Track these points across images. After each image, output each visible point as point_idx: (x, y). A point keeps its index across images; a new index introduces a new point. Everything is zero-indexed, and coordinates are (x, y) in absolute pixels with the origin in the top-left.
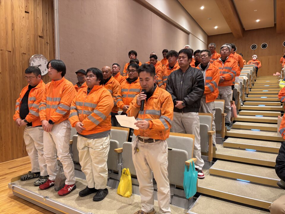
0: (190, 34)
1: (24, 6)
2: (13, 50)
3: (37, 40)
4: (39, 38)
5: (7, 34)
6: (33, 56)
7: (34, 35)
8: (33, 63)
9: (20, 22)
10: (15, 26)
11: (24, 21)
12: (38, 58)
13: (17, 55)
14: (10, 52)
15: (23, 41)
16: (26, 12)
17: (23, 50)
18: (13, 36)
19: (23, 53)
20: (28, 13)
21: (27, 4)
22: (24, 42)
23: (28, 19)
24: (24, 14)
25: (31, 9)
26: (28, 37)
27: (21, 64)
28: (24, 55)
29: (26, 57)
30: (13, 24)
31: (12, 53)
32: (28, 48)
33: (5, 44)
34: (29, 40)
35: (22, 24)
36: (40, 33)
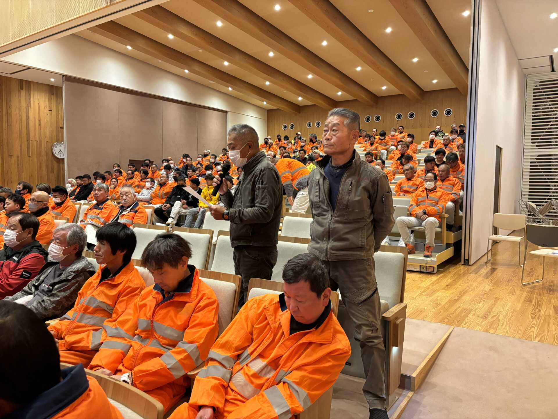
0: (229, 112)
1: (48, 107)
2: (40, 140)
3: (59, 131)
4: (60, 129)
5: (35, 128)
6: (55, 143)
8: (55, 148)
9: (45, 118)
10: (41, 122)
11: (48, 117)
12: (59, 145)
13: (43, 143)
14: (38, 141)
16: (49, 110)
17: (48, 139)
18: (40, 132)
20: (52, 111)
21: (50, 104)
22: (48, 134)
23: (51, 115)
24: (48, 112)
25: (54, 108)
26: (51, 129)
27: (46, 149)
28: (48, 143)
29: (50, 145)
30: (39, 121)
31: (39, 142)
32: (51, 138)
33: (34, 136)
34: (52, 131)
35: (46, 120)
36: (61, 126)
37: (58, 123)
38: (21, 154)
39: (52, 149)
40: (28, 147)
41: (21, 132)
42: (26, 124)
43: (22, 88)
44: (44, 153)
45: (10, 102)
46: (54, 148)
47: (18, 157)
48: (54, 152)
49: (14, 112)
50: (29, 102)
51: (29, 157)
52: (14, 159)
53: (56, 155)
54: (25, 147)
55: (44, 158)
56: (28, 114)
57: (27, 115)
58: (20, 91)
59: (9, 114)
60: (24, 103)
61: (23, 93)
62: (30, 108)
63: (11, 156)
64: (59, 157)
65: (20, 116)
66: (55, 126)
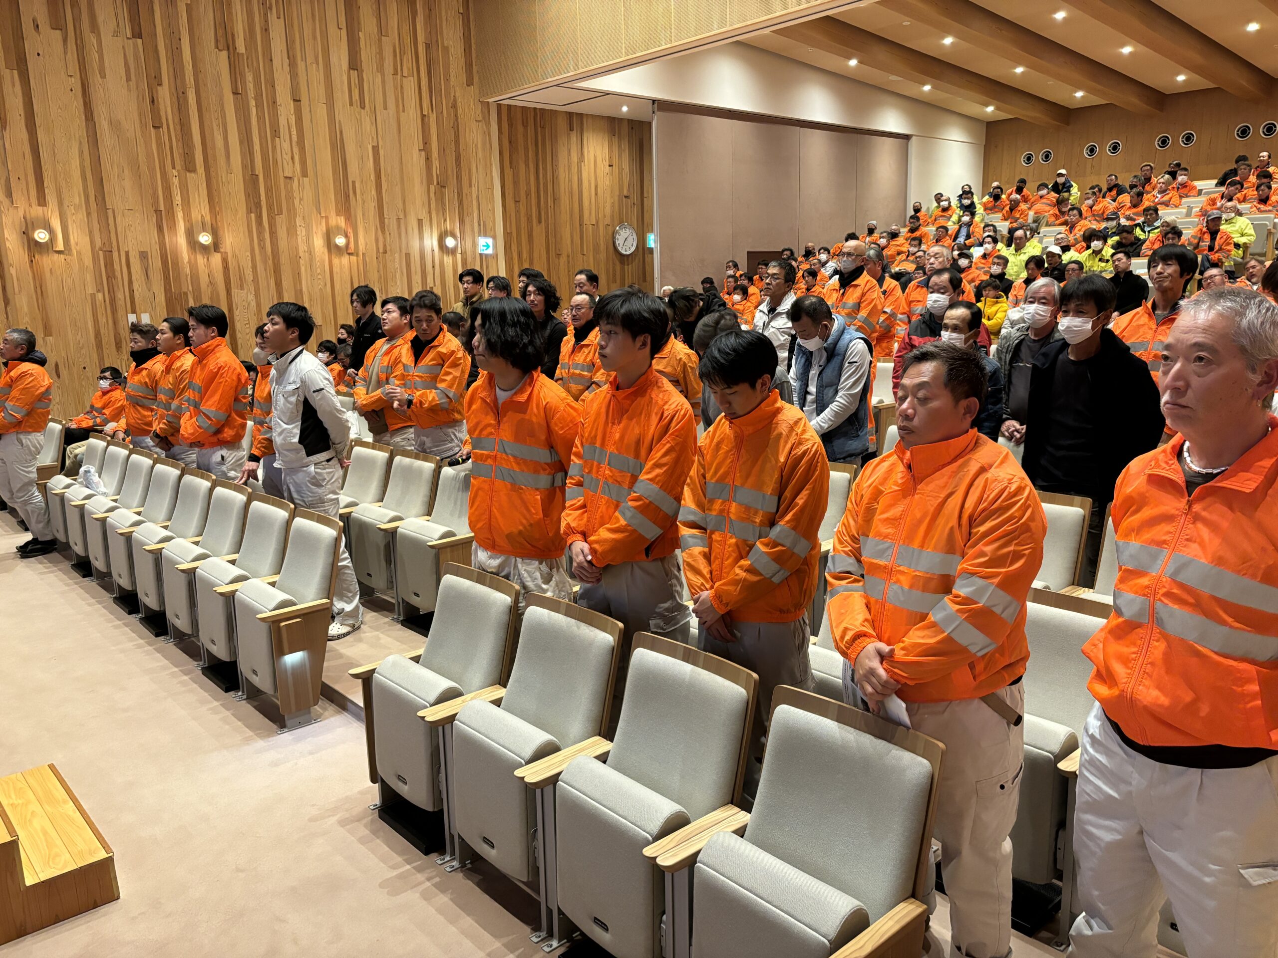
0: (914, 138)
1: (607, 158)
2: (597, 222)
3: (622, 202)
4: (624, 199)
5: (590, 202)
6: (618, 227)
7: (619, 196)
9: (603, 181)
10: (598, 189)
11: (608, 179)
12: (624, 230)
13: (601, 228)
14: (594, 225)
15: (607, 208)
16: (609, 166)
17: (608, 221)
19: (608, 225)
20: (612, 166)
21: (611, 154)
22: (608, 211)
23: (612, 174)
24: (607, 169)
25: (615, 161)
26: (612, 200)
28: (608, 227)
29: (610, 229)
30: (596, 187)
31: (596, 226)
32: (612, 216)
33: (589, 218)
34: (613, 205)
35: (605, 183)
36: (625, 193)
37: (621, 189)
38: (573, 250)
39: (614, 238)
40: (582, 238)
41: (572, 210)
42: (578, 195)
43: (571, 129)
44: (602, 246)
45: (557, 156)
46: (617, 236)
47: (568, 256)
48: (617, 243)
49: (562, 174)
50: (582, 154)
51: (584, 254)
52: (563, 259)
53: (620, 248)
54: (577, 238)
55: (603, 256)
56: (581, 175)
57: (580, 178)
58: (569, 135)
59: (555, 179)
60: (575, 158)
61: (574, 137)
62: (582, 163)
63: (559, 255)
64: (623, 252)
65: (570, 181)
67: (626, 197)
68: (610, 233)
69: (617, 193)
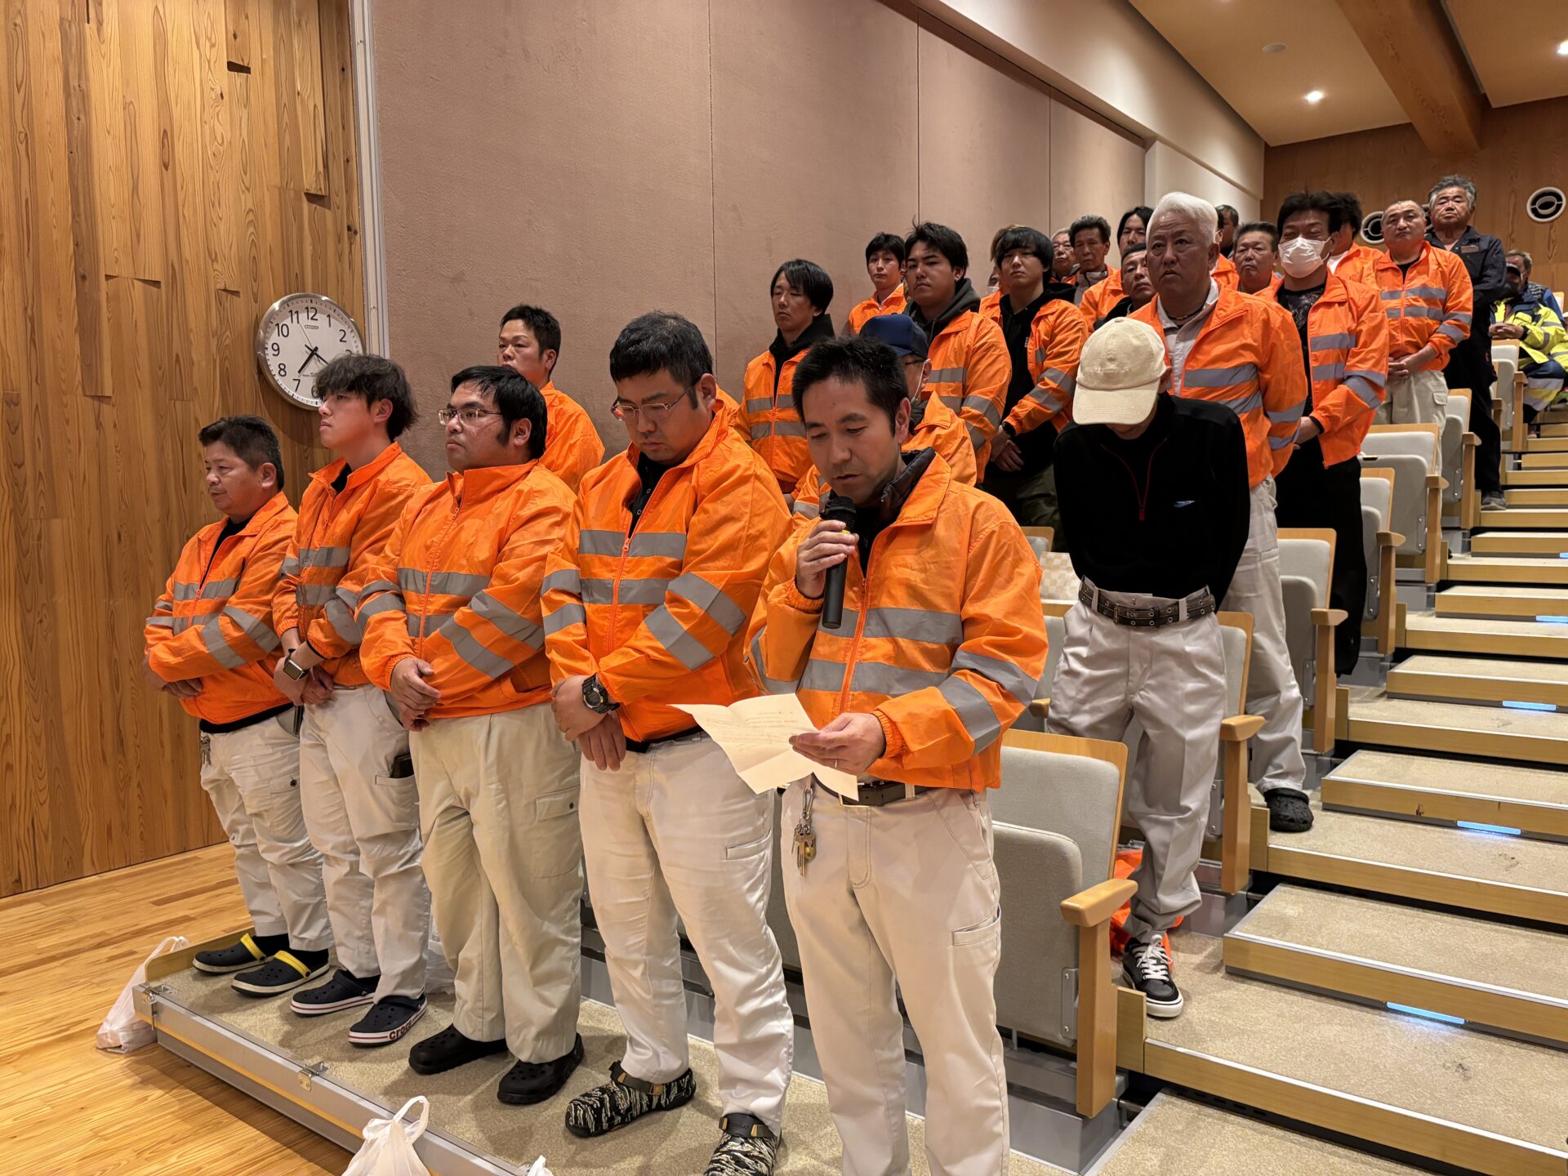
0: (1157, 143)
1: (221, 36)
2: (173, 275)
3: (298, 216)
4: (305, 204)
5: (135, 189)
6: (276, 306)
7: (282, 190)
8: (280, 340)
9: (203, 122)
10: (178, 148)
11: (224, 117)
12: (303, 316)
13: (195, 302)
14: (156, 284)
15: (222, 227)
16: (232, 66)
17: (226, 274)
18: (169, 200)
19: (225, 290)
20: (245, 69)
21: (236, 22)
22: (228, 234)
23: (247, 104)
24: (223, 79)
25: (260, 52)
26: (248, 201)
27: (214, 349)
28: (228, 300)
29: (240, 309)
30: (165, 138)
31: (167, 288)
32: (250, 263)
33: (129, 251)
34: (253, 218)
35: (213, 131)
36: (310, 180)
37: (289, 159)
38: (38, 379)
39: (258, 346)
40: (88, 330)
42: (62, 153)
44: (203, 370)
46: (274, 338)
48: (273, 364)
51: (101, 398)
53: (286, 386)
54: (60, 327)
56: (83, 74)
57: (74, 83)
62: (90, 29)
66: (276, 181)
67: (312, 198)
68: (242, 322)
69: (271, 176)
